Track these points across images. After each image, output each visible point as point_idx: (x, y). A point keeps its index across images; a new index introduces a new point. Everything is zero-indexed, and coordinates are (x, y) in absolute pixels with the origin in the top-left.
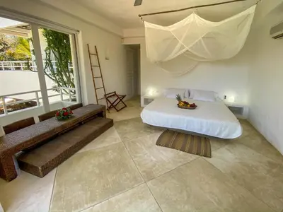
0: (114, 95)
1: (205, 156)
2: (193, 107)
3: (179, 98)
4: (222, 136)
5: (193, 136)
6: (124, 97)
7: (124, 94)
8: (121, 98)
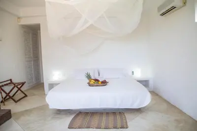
0: (9, 83)
1: (122, 127)
2: (104, 83)
3: (89, 77)
4: (135, 106)
5: (107, 113)
6: (23, 84)
7: (23, 81)
8: (19, 86)
